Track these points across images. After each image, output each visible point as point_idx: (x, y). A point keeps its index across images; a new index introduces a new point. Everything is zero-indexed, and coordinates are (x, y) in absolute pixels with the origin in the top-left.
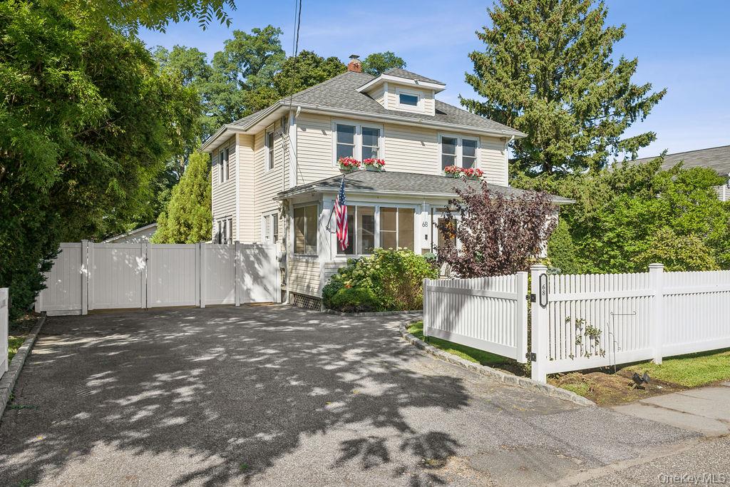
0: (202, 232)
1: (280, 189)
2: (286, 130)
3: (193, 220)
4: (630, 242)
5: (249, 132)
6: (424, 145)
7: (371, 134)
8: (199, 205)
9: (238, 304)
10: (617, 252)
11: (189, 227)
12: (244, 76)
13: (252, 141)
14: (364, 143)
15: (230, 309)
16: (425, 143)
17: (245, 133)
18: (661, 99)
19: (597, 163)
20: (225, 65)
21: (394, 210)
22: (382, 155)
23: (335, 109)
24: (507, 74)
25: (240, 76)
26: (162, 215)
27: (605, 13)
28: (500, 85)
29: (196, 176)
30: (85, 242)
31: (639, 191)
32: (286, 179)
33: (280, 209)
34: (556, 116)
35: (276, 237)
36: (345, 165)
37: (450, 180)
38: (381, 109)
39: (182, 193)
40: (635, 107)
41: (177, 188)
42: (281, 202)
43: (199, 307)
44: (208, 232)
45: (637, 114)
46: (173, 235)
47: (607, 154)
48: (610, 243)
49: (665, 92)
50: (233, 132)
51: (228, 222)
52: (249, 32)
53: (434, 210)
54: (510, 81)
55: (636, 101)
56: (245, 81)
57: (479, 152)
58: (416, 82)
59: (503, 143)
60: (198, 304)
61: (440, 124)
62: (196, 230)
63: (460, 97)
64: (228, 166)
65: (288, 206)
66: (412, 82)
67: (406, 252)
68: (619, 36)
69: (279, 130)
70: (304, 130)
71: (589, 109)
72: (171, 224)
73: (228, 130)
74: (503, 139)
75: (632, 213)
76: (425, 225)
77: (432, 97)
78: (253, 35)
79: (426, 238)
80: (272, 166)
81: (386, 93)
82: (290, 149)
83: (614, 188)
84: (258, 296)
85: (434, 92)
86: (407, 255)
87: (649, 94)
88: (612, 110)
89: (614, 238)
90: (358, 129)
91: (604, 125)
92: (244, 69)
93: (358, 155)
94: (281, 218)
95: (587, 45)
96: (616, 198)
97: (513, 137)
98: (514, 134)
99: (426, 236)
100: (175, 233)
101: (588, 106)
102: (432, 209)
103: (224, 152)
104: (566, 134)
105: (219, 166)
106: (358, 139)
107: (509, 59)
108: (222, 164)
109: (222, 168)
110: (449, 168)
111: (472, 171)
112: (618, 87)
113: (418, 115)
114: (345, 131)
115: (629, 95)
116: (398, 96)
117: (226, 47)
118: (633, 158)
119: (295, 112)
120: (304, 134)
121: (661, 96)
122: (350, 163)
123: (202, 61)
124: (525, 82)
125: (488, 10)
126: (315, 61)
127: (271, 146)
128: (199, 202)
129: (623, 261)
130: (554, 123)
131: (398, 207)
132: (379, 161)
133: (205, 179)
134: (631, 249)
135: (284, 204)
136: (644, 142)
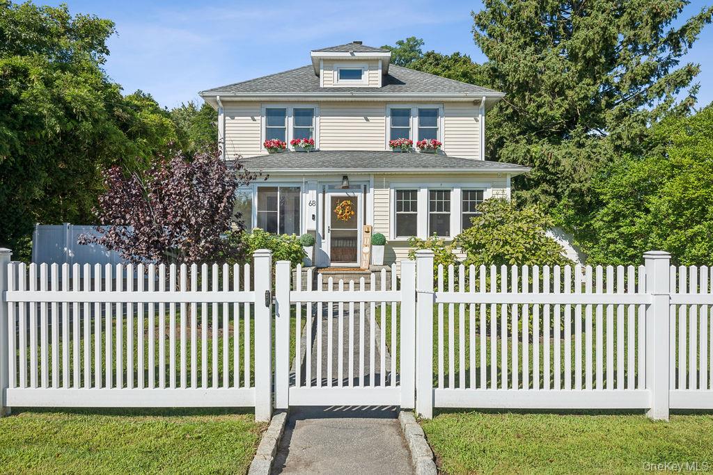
6: (367, 120)
7: (304, 115)
14: (296, 124)
16: (369, 118)
22: (316, 135)
30: (66, 225)
36: (269, 148)
53: (326, 187)
57: (442, 122)
58: (352, 53)
59: (476, 107)
61: (387, 94)
66: (348, 54)
70: (233, 118)
74: (477, 103)
76: (312, 203)
77: (378, 68)
79: (313, 219)
81: (323, 71)
85: (380, 62)
90: (290, 111)
93: (289, 136)
97: (484, 99)
99: (313, 216)
102: (323, 186)
106: (290, 121)
114: (275, 115)
116: (337, 72)
120: (233, 121)
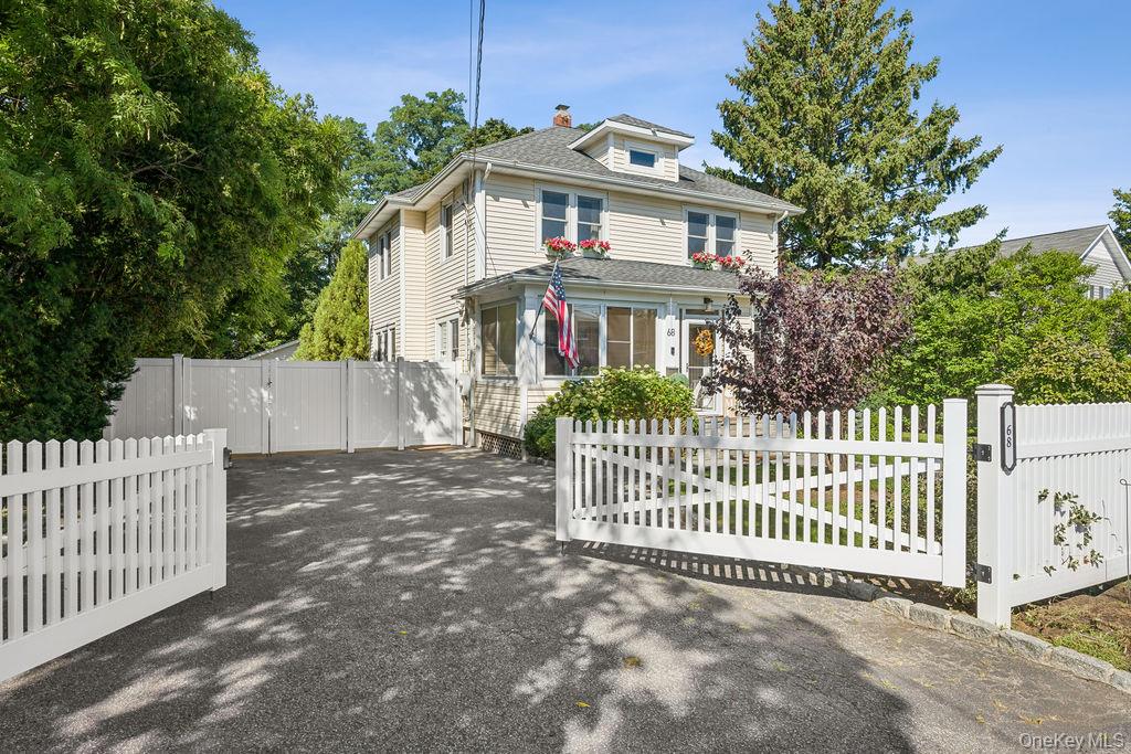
0: (358, 350)
1: (462, 284)
2: (470, 198)
3: (346, 334)
4: (954, 359)
5: (419, 207)
7: (590, 206)
8: (354, 314)
9: (401, 448)
10: (934, 374)
11: (342, 343)
12: (416, 154)
13: (423, 219)
14: (580, 219)
15: (389, 454)
16: (665, 220)
17: (413, 208)
18: (993, 160)
19: (898, 250)
20: (391, 139)
21: (627, 311)
22: (605, 236)
23: (541, 168)
24: (774, 128)
25: (411, 154)
26: (307, 326)
27: (910, 43)
28: (764, 143)
29: (350, 276)
30: (178, 357)
31: (965, 287)
32: (470, 269)
33: (461, 312)
34: (849, 182)
35: (455, 353)
36: (554, 249)
37: (701, 271)
38: (604, 170)
39: (333, 297)
40: (956, 172)
41: (326, 291)
42: (463, 301)
43: (346, 452)
44: (366, 348)
45: (957, 183)
46: (320, 354)
47: (914, 238)
48: (924, 361)
49: (999, 150)
50: (396, 207)
51: (390, 333)
52: (421, 97)
53: (684, 312)
54: (777, 138)
55: (959, 163)
56: (415, 159)
57: (739, 234)
58: (653, 132)
59: (771, 221)
60: (343, 448)
61: (687, 192)
62: (350, 346)
63: (705, 164)
64: (389, 256)
65: (473, 308)
66: (649, 132)
67: (647, 372)
68: (930, 74)
69: (461, 198)
70: (496, 198)
71: (893, 172)
72: (319, 340)
73: (389, 205)
74: (771, 216)
75: (959, 318)
76: (671, 333)
77: (674, 156)
78: (428, 101)
79: (673, 353)
80: (450, 254)
81: (612, 148)
82: (477, 226)
83: (930, 283)
84: (431, 435)
85: (677, 149)
86: (650, 375)
87: (976, 153)
88: (921, 176)
89: (930, 353)
90: (572, 199)
91: (910, 198)
92: (416, 144)
93: (572, 234)
94: (463, 325)
95: (888, 85)
96: (931, 299)
97: (786, 213)
98: (787, 209)
99: (673, 349)
100: (323, 350)
101: (892, 169)
102: (681, 310)
103: (384, 237)
104: (861, 209)
105: (378, 257)
106: (572, 213)
107: (777, 108)
108: (382, 254)
109: (382, 260)
110: (699, 255)
111: (730, 260)
112: (931, 144)
113: (656, 179)
114: (554, 202)
115: (950, 153)
116: (628, 153)
117: (393, 116)
118: (951, 243)
119: (483, 172)
120: (497, 204)
121: (993, 156)
122: (561, 245)
123: (360, 134)
124: (801, 137)
125: (745, 43)
126: (505, 133)
127: (448, 224)
128: (354, 310)
129: (943, 387)
130: (845, 193)
131: (632, 306)
132: (601, 245)
133: (362, 280)
134: (957, 369)
135: (467, 304)
136: (968, 220)
